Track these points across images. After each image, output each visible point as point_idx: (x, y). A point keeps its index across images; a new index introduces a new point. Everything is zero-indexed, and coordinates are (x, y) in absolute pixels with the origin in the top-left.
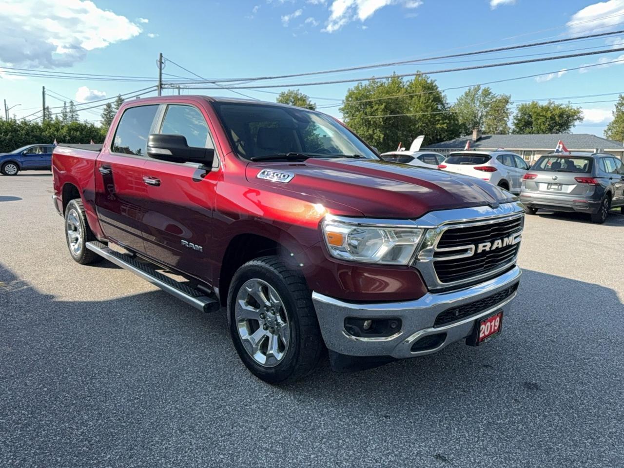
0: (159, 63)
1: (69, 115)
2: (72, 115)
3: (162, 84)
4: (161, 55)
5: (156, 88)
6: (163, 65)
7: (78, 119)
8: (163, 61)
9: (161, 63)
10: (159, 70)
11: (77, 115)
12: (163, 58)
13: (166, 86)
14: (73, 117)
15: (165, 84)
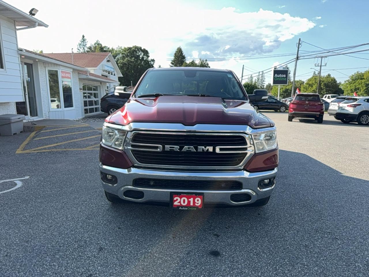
0: (298, 45)
1: (261, 79)
2: (262, 79)
3: (298, 57)
4: (300, 39)
5: (295, 60)
6: (300, 45)
7: (264, 80)
8: (301, 43)
9: (299, 44)
10: (297, 49)
11: (264, 78)
12: (300, 41)
13: (300, 58)
14: (262, 80)
15: (300, 57)
